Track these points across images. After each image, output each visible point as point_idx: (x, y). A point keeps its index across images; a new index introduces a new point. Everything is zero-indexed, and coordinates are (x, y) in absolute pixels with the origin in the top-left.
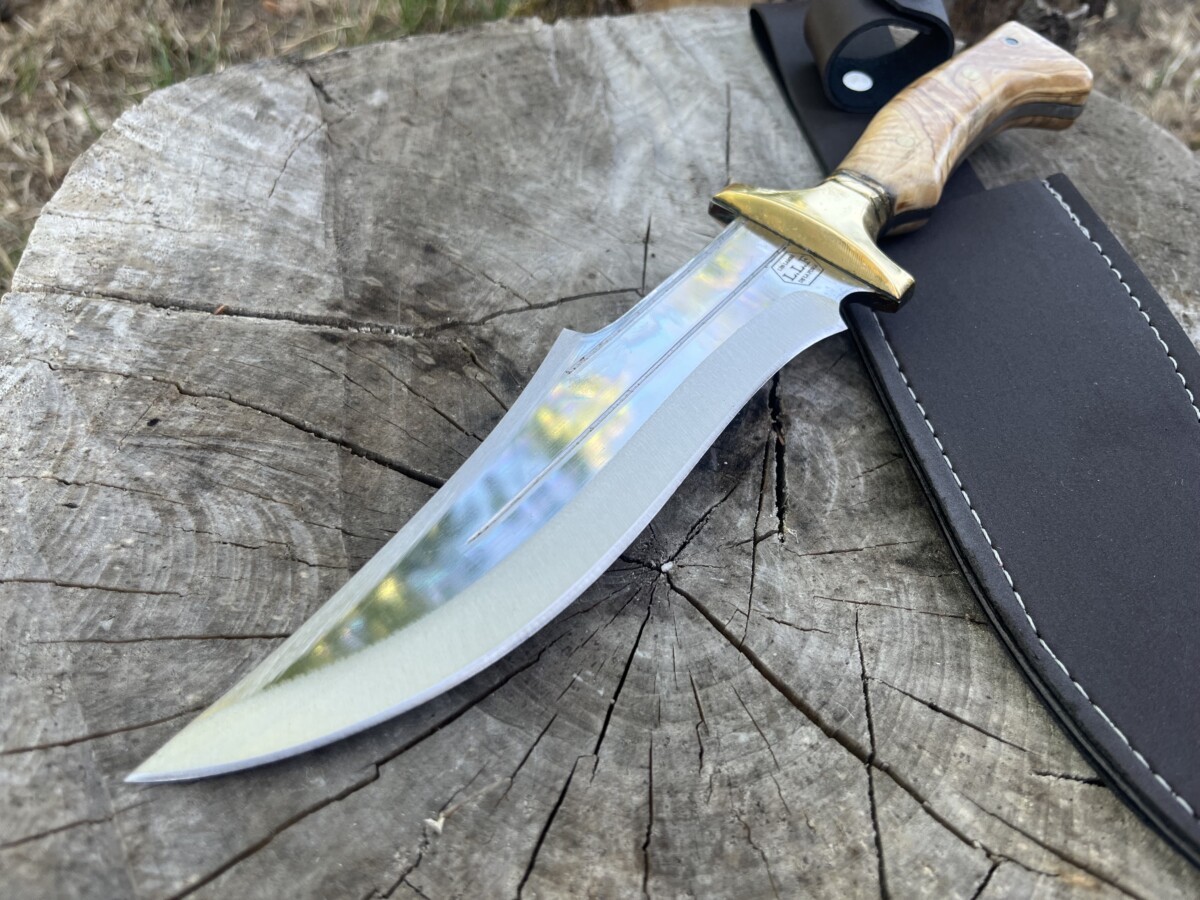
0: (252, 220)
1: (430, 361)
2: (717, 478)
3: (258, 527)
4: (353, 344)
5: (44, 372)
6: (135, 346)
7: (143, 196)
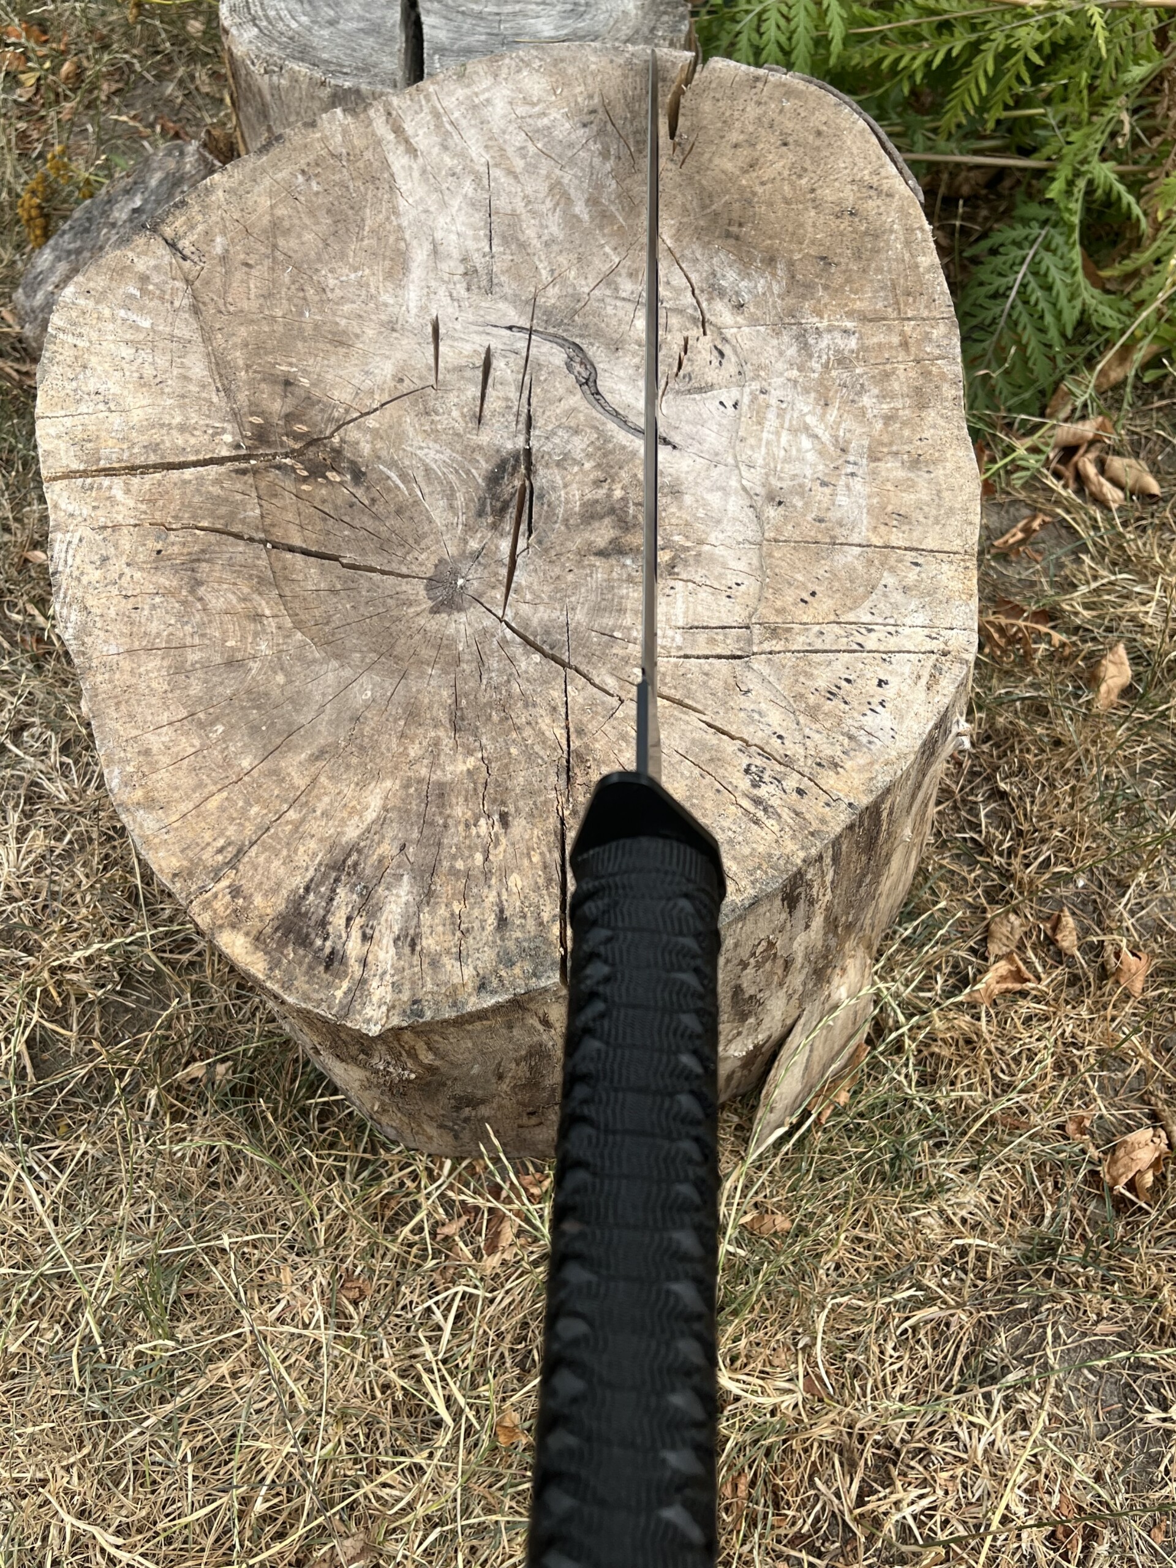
0: (167, 390)
1: (306, 473)
2: (490, 520)
3: (235, 601)
4: (255, 471)
5: (88, 533)
6: (132, 504)
7: (92, 389)
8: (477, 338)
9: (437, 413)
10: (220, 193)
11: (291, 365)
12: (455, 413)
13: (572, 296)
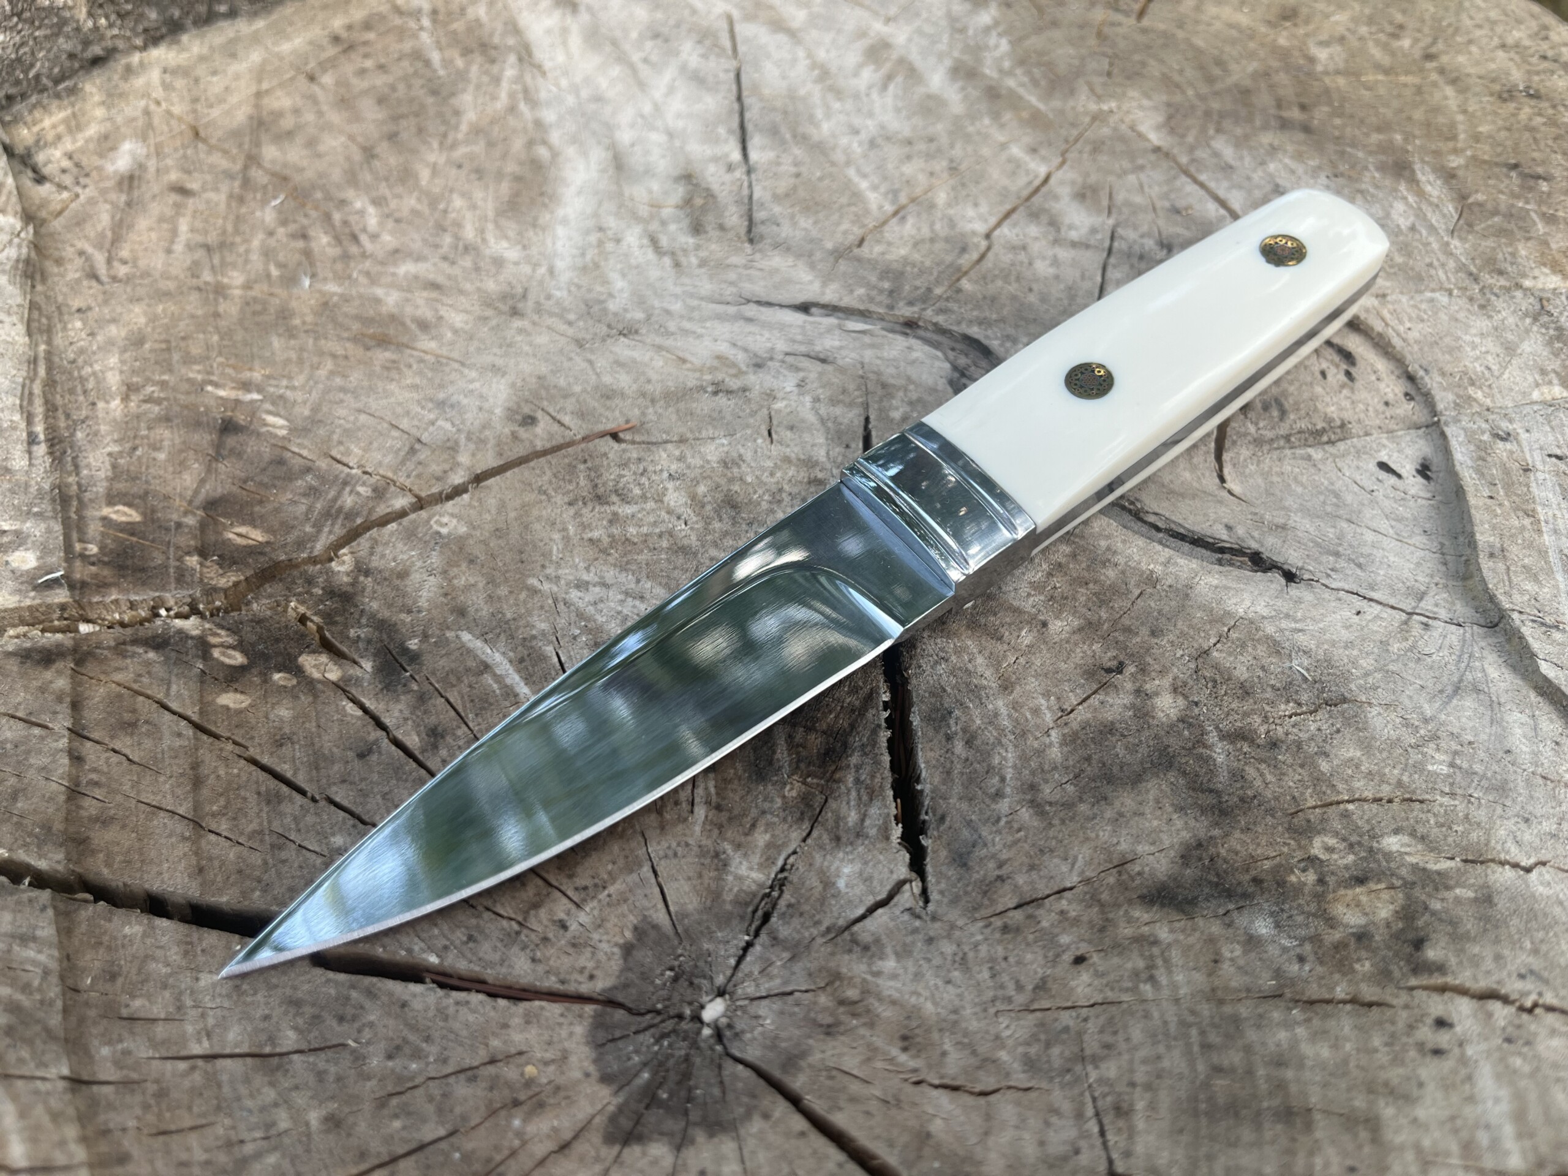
4: (83, 658)
8: (724, 330)
9: (625, 499)
10: (155, 75)
11: (246, 386)
12: (675, 498)
13: (947, 240)
